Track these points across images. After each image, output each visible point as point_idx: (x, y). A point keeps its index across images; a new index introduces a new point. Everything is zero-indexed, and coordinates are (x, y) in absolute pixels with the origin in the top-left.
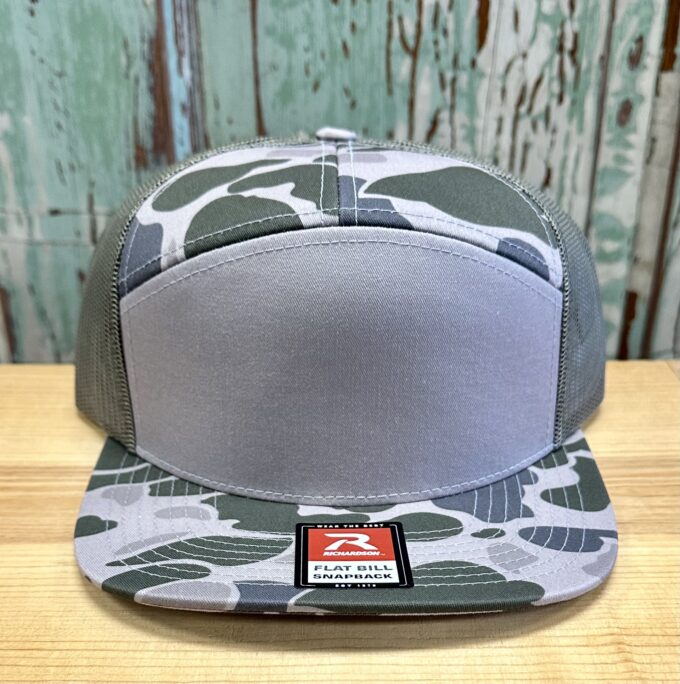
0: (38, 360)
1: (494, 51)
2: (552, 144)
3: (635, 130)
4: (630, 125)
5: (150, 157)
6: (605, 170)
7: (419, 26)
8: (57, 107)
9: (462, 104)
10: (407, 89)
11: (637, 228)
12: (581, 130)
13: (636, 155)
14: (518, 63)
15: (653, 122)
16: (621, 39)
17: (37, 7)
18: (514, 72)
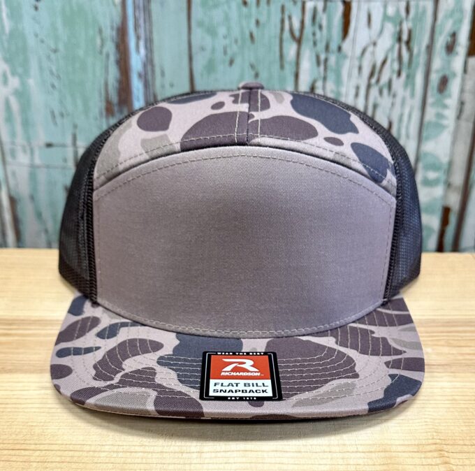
0: (35, 246)
1: (354, 41)
2: (393, 104)
3: (450, 96)
4: (446, 93)
5: (116, 109)
6: (429, 123)
7: (302, 23)
8: (52, 73)
9: (331, 76)
10: (294, 64)
11: (450, 164)
12: (413, 95)
13: (450, 114)
14: (370, 49)
15: (462, 91)
16: (440, 34)
17: (40, 5)
18: (367, 55)
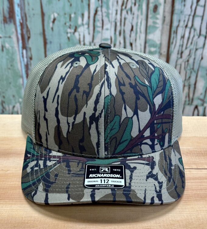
2: (133, 18)
3: (159, 14)
5: (8, 20)
6: (150, 26)
9: (104, 6)
11: (161, 44)
12: (142, 14)
13: (159, 22)
15: (164, 11)
